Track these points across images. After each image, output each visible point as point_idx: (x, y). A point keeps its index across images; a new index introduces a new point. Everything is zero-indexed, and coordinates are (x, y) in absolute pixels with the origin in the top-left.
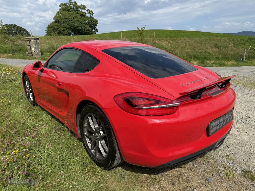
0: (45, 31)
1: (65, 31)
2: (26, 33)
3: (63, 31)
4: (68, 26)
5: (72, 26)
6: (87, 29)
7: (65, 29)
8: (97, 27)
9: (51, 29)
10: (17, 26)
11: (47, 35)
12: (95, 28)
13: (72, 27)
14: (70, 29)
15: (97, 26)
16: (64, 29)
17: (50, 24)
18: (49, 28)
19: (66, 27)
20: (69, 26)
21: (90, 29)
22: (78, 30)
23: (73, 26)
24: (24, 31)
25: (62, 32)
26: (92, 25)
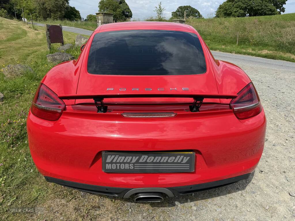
0: (215, 12)
1: (237, 12)
2: (198, 15)
3: (235, 12)
4: (242, 5)
5: (248, 4)
6: (269, 8)
7: (238, 9)
8: (284, 6)
9: (222, 10)
10: (191, 7)
11: (215, 17)
12: (282, 6)
13: (248, 6)
14: (245, 9)
15: (285, 4)
16: (236, 10)
17: (223, 4)
18: (221, 8)
19: (239, 7)
20: (245, 6)
21: (274, 8)
22: (255, 10)
23: (250, 5)
24: (196, 13)
25: (233, 13)
26: (279, 2)
